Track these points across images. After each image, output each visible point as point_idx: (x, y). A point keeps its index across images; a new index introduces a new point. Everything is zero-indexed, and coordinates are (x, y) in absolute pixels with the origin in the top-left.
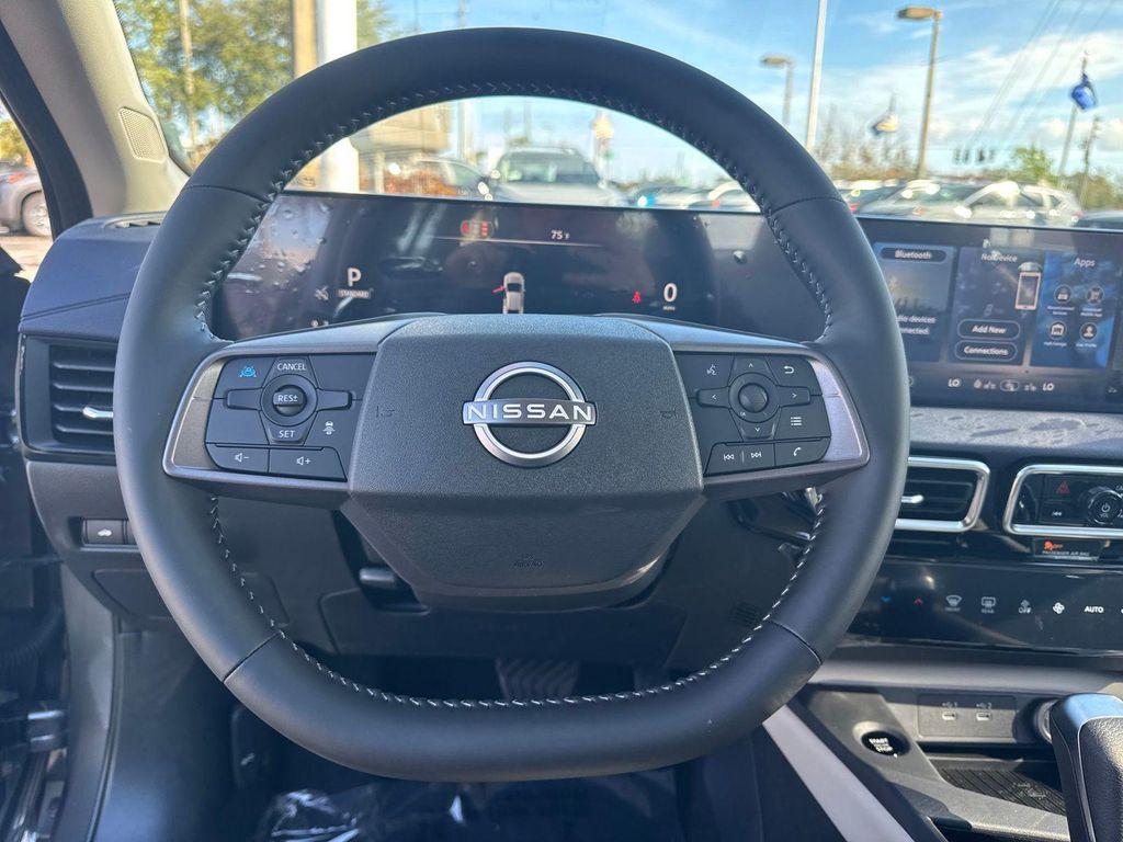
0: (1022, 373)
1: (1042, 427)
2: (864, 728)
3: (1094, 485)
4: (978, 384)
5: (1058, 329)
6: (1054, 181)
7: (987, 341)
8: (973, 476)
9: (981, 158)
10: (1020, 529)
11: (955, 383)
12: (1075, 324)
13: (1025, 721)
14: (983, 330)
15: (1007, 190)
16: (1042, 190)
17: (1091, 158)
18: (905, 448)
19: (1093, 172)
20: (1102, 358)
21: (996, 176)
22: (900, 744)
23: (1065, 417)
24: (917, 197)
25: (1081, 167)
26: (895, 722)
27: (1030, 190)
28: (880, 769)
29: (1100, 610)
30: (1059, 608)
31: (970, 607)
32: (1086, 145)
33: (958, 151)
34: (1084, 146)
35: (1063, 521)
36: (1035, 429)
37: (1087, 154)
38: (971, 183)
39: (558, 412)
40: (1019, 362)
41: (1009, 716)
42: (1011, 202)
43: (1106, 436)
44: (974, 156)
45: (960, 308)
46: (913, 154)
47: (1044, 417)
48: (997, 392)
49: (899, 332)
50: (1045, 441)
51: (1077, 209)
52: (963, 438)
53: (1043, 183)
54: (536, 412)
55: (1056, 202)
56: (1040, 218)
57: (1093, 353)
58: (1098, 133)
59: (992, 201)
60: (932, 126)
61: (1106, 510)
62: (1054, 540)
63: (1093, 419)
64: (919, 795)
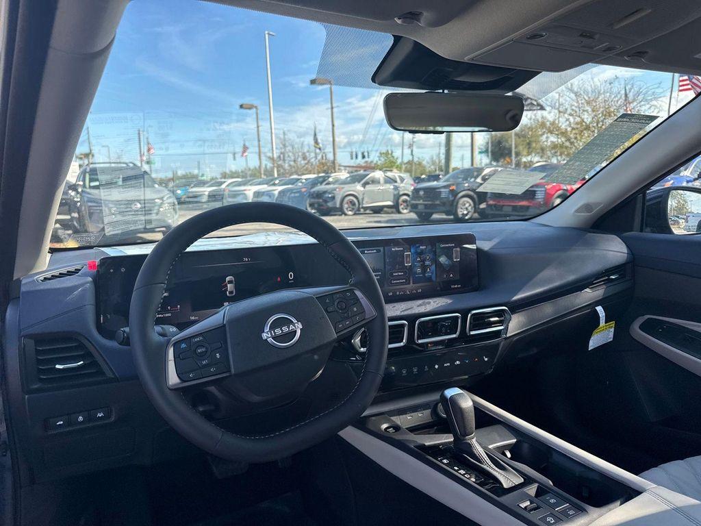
0: (410, 287)
1: (420, 305)
2: (384, 426)
3: (438, 322)
4: (398, 293)
5: (419, 270)
6: (399, 168)
7: (398, 278)
8: (403, 326)
9: (364, 157)
10: (420, 341)
11: (391, 294)
12: (424, 268)
13: (435, 412)
14: (396, 274)
15: (378, 174)
16: (394, 174)
17: (414, 153)
18: (387, 319)
19: (416, 160)
20: (434, 279)
21: (373, 168)
22: (397, 428)
23: (427, 301)
24: (336, 181)
25: (411, 158)
26: (393, 421)
27: (389, 174)
28: (394, 437)
29: (449, 364)
30: (437, 367)
31: (410, 372)
32: (411, 146)
33: (352, 152)
34: (409, 147)
35: (432, 336)
36: (418, 306)
37: (412, 151)
38: (362, 172)
39: (292, 327)
40: (409, 283)
41: (428, 412)
42: (382, 181)
43: (440, 305)
44: (360, 156)
45: (388, 267)
46: (330, 157)
47: (420, 302)
48: (404, 295)
49: (375, 278)
50: (422, 310)
51: (412, 182)
52: (398, 313)
53: (395, 170)
54: (285, 329)
55: (402, 180)
56: (396, 188)
57: (431, 277)
58: (415, 140)
59: (374, 181)
60: (337, 139)
61: (443, 329)
62: (431, 343)
63: (435, 299)
64: (407, 440)
